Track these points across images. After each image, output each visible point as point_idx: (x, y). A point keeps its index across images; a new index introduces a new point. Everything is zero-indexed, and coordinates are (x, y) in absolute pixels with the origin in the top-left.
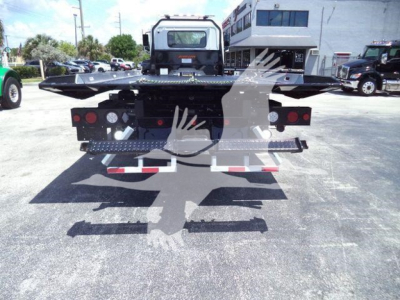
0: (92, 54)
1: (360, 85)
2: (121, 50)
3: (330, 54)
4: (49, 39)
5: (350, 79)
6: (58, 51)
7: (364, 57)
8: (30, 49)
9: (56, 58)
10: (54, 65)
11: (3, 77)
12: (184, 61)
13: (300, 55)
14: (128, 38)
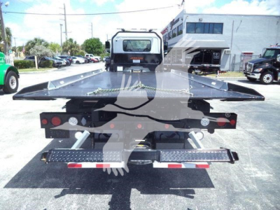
0: (72, 51)
1: (262, 77)
2: (92, 49)
3: (239, 53)
4: (43, 41)
5: (254, 72)
6: (48, 50)
7: (264, 57)
8: (30, 48)
9: (47, 54)
10: (45, 59)
11: (5, 71)
12: (134, 61)
13: (217, 54)
14: (97, 40)
